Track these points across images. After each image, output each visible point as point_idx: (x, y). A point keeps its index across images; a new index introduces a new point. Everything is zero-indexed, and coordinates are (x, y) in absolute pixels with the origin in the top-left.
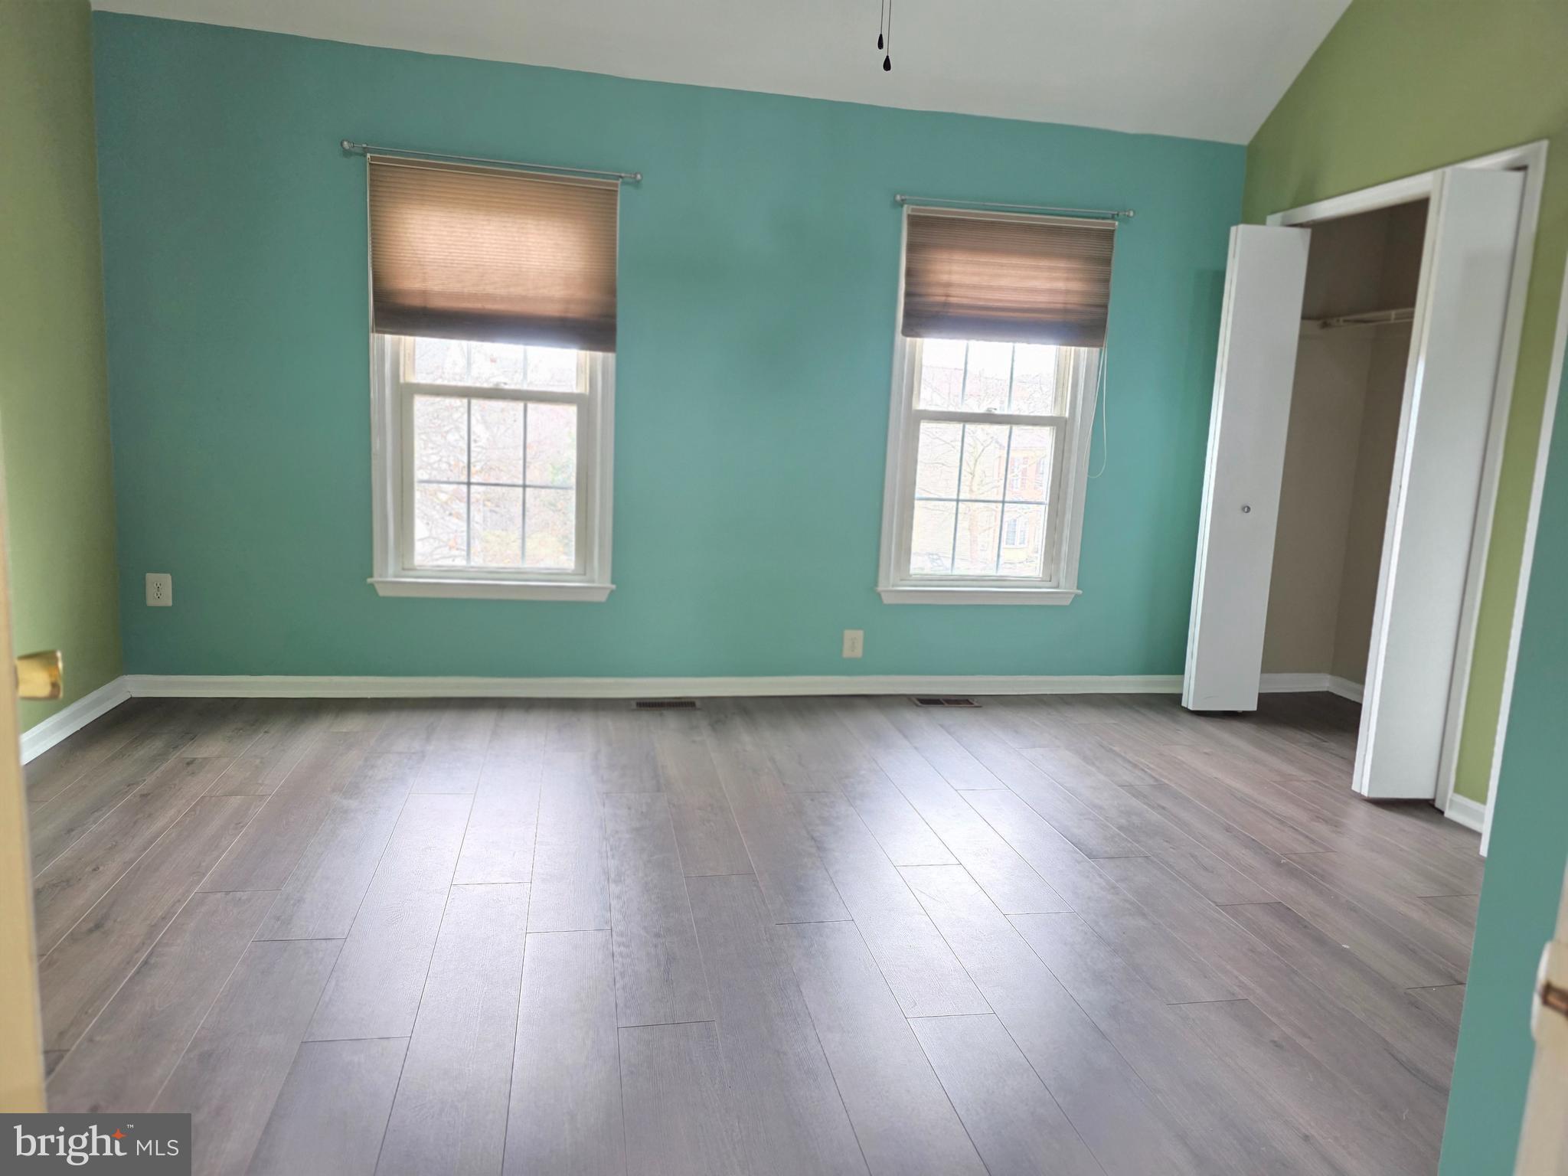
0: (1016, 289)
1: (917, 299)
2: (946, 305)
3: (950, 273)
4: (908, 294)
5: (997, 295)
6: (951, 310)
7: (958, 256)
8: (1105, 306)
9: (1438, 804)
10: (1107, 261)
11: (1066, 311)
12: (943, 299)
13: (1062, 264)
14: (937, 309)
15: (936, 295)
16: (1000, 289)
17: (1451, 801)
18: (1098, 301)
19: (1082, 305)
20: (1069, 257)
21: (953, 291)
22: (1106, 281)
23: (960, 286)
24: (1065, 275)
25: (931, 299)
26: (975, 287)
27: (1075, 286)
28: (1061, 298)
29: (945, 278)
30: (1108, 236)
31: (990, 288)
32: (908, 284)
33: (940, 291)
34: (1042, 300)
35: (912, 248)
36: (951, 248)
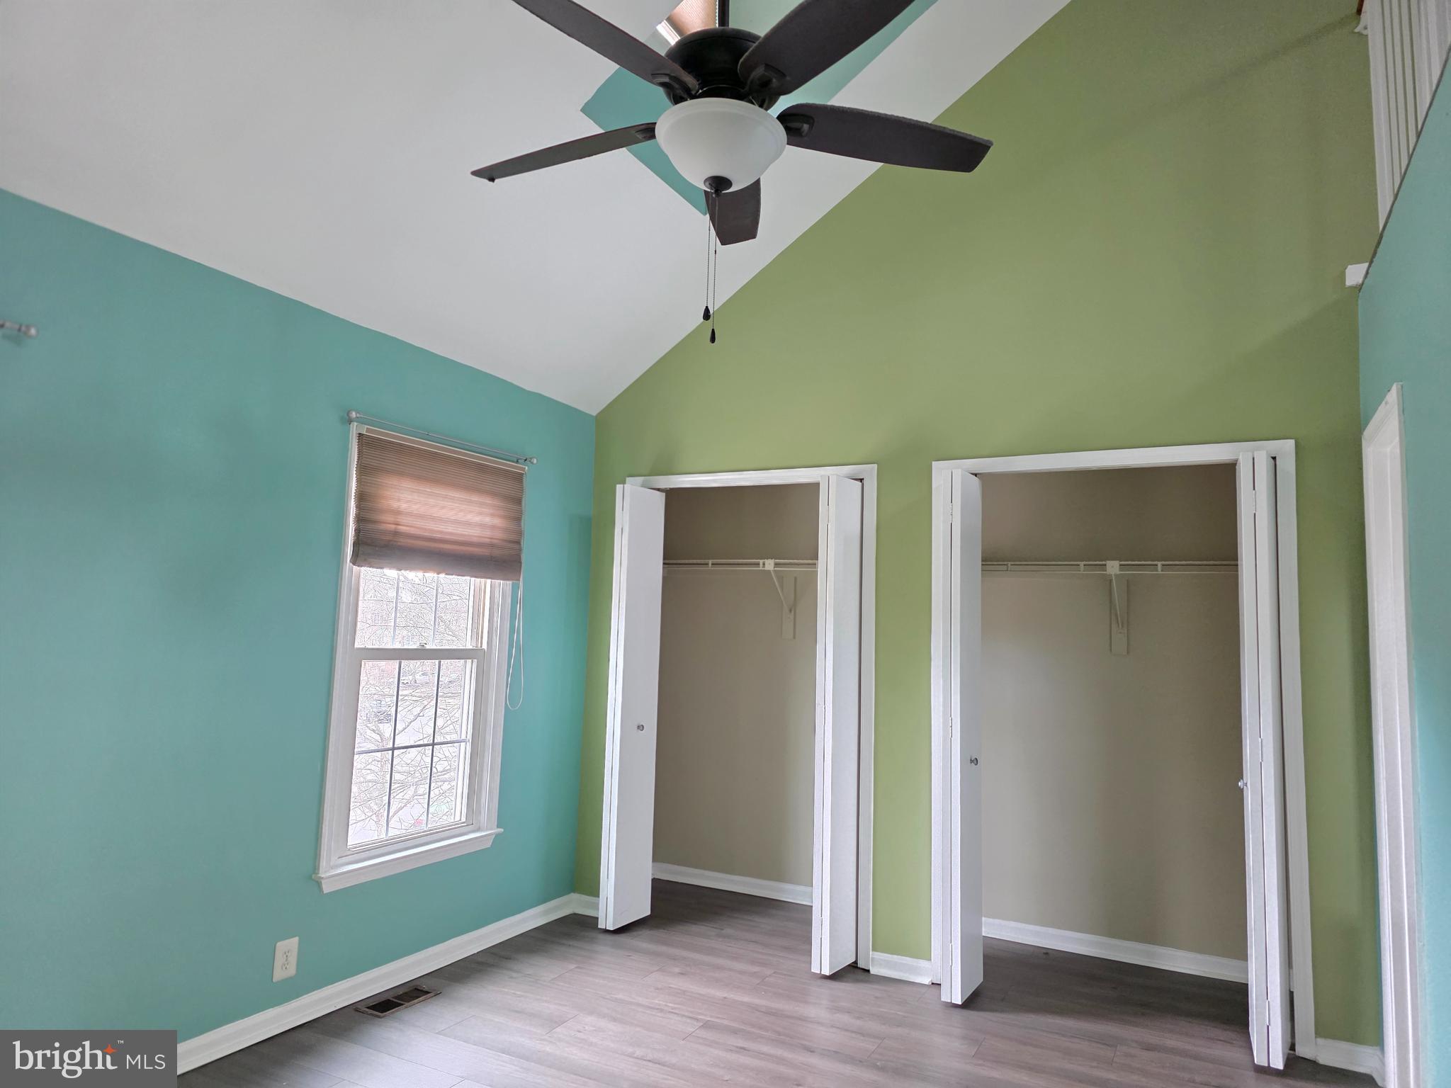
0: (456, 522)
1: (370, 526)
2: (396, 533)
3: (399, 500)
4: (360, 519)
5: (441, 527)
6: (401, 540)
7: (407, 484)
8: (518, 543)
9: (861, 964)
10: (518, 501)
11: (492, 546)
12: (393, 527)
13: (488, 500)
14: (388, 538)
15: (387, 523)
16: (440, 520)
17: (873, 959)
18: (512, 537)
19: (506, 541)
20: (493, 494)
21: (402, 519)
22: (517, 519)
23: (410, 514)
24: (492, 511)
25: (383, 527)
26: (422, 517)
27: (497, 522)
28: (488, 533)
29: (395, 505)
30: (519, 478)
31: (433, 519)
32: (358, 507)
33: (390, 518)
34: (473, 533)
35: (363, 470)
36: (401, 474)
